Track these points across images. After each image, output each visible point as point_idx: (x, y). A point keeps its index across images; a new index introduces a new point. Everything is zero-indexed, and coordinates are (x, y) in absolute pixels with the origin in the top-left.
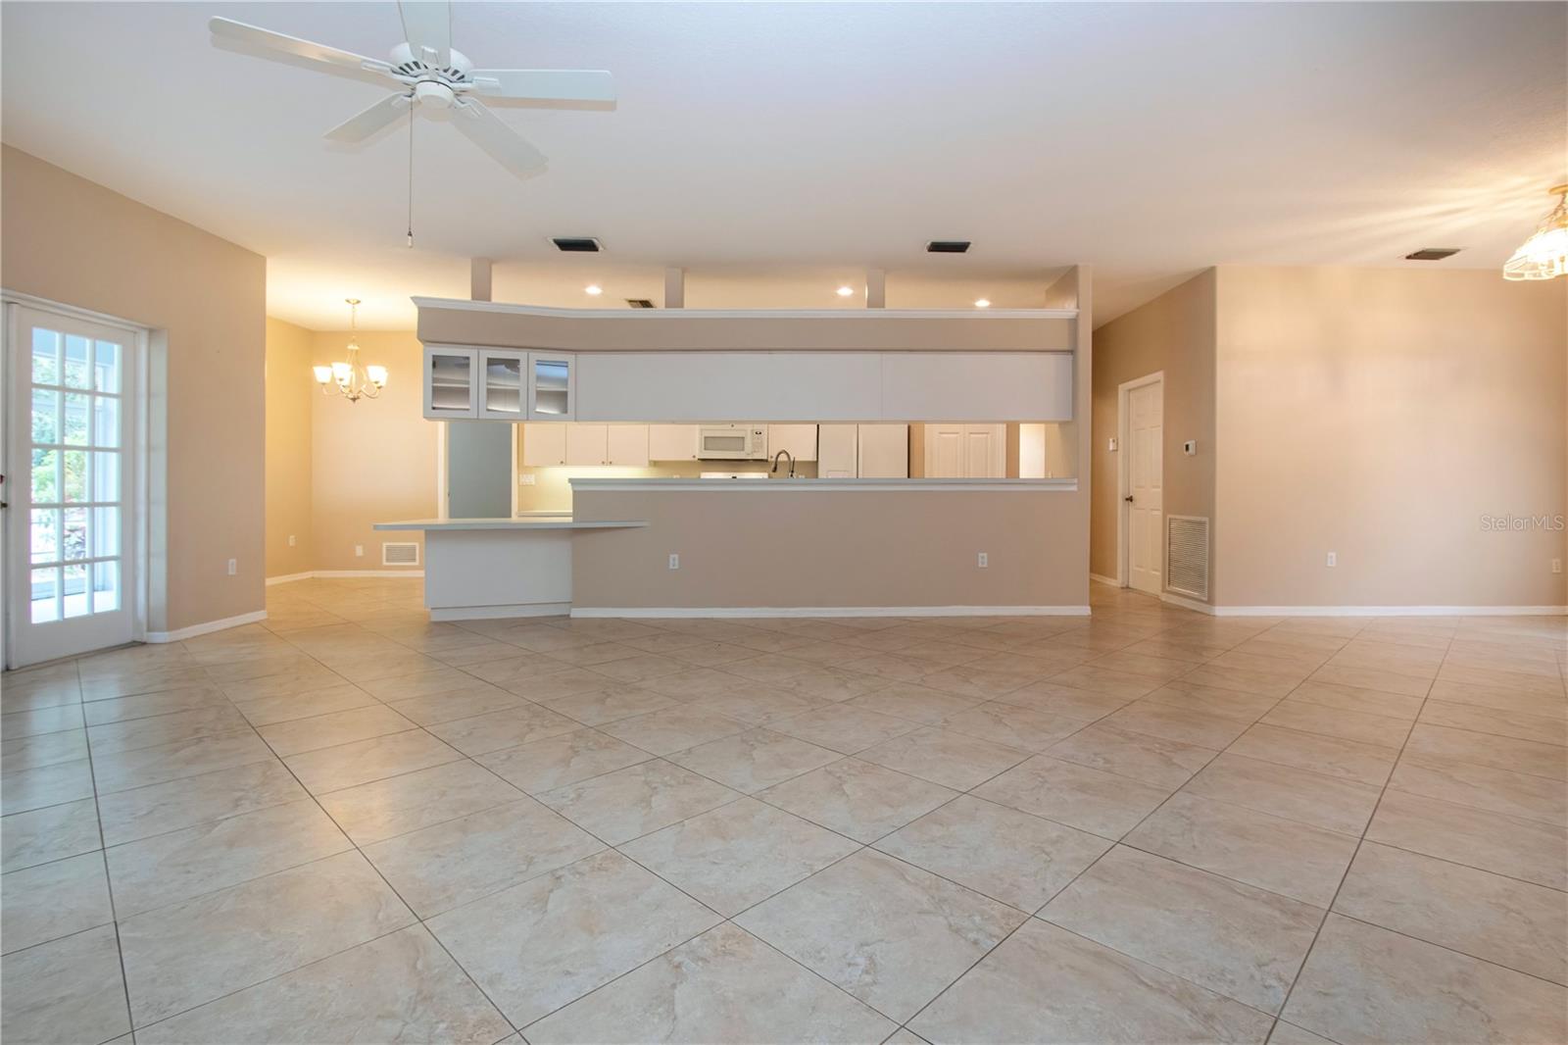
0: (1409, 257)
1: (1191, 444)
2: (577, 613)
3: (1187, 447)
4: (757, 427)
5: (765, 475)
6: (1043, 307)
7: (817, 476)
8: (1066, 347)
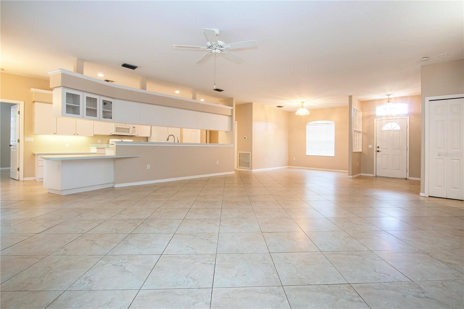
0: (277, 107)
1: (246, 137)
2: (117, 186)
3: (245, 138)
4: (134, 126)
5: (132, 141)
6: (218, 104)
7: (147, 141)
8: (230, 115)
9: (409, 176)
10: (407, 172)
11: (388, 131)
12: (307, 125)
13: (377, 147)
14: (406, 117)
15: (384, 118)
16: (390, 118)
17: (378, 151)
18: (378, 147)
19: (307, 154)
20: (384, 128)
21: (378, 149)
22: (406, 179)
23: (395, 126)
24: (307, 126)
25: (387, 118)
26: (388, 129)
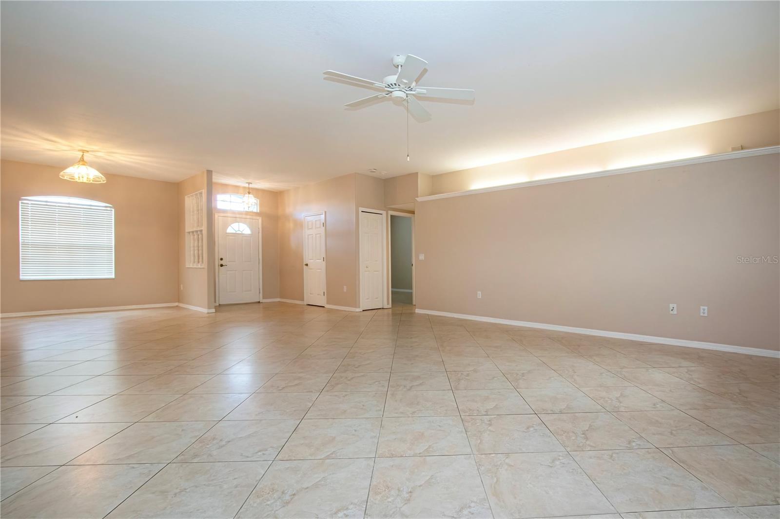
9: (263, 299)
10: (259, 293)
11: (235, 235)
12: (20, 202)
13: (220, 258)
14: (258, 218)
15: (229, 215)
16: (238, 216)
17: (222, 265)
18: (222, 259)
19: (22, 277)
20: (230, 230)
21: (222, 262)
22: (259, 302)
23: (243, 229)
24: (20, 204)
25: (234, 215)
26: (234, 232)
